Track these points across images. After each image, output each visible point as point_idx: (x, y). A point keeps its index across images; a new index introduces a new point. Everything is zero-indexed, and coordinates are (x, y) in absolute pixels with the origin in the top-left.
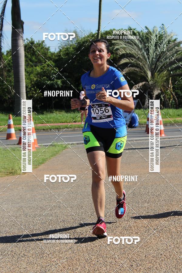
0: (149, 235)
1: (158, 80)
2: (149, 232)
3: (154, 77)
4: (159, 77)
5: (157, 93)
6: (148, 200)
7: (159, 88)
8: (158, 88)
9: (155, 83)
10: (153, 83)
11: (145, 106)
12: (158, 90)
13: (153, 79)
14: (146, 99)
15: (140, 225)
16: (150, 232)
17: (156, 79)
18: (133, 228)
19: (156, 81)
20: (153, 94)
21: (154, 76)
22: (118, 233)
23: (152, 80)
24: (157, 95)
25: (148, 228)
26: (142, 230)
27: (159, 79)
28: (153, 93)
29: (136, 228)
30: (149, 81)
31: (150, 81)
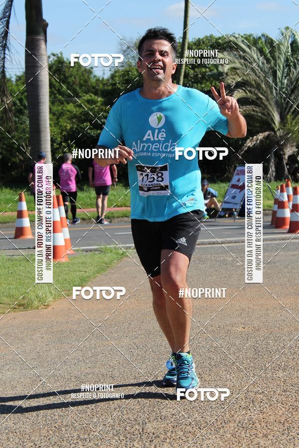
0: (290, 439)
1: (292, 128)
2: (291, 434)
3: (287, 123)
4: (294, 124)
5: (291, 151)
6: (283, 363)
7: (295, 144)
8: (293, 143)
9: (286, 134)
10: (283, 133)
11: (269, 175)
12: (292, 146)
13: (284, 126)
14: (272, 164)
15: (272, 418)
16: (293, 434)
17: (288, 126)
18: (258, 425)
19: (289, 129)
20: (284, 154)
21: (286, 121)
22: (229, 436)
23: (282, 129)
24: (289, 157)
25: (287, 425)
26: (276, 429)
27: (295, 126)
28: (283, 151)
29: (263, 424)
30: (276, 130)
31: (279, 129)
